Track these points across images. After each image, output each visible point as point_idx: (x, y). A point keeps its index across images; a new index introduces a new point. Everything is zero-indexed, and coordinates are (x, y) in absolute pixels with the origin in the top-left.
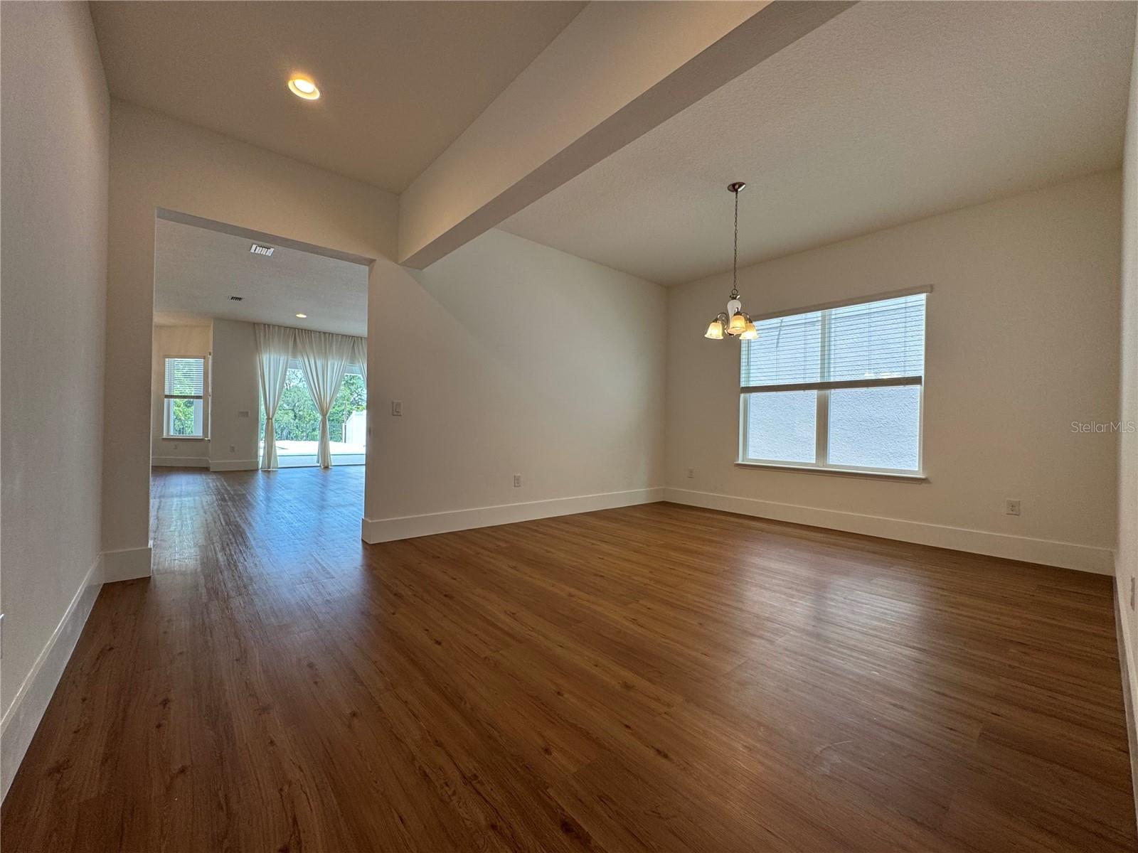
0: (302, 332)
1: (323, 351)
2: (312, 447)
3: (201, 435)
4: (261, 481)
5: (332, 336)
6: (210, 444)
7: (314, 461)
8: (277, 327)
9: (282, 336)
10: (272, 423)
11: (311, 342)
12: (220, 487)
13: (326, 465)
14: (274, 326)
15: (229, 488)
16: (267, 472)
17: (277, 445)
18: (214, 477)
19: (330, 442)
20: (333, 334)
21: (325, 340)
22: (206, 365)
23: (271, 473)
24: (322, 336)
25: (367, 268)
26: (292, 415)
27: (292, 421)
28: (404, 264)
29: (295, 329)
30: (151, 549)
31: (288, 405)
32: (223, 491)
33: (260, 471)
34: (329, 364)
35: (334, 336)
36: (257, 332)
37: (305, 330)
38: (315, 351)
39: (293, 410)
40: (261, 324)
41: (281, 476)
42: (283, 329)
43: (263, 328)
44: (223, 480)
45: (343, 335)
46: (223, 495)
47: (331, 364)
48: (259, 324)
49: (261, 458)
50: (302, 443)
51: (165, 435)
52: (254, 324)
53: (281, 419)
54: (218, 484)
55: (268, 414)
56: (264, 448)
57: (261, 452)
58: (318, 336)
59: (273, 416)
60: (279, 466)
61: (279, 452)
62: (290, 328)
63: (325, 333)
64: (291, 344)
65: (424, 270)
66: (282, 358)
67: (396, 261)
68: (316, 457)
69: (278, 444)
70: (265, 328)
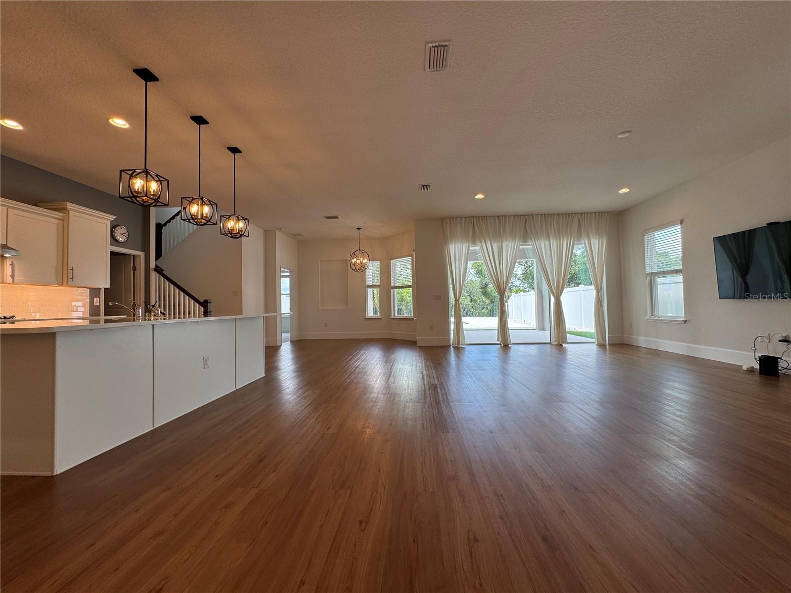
0: (479, 219)
1: (498, 234)
2: (493, 322)
3: (412, 315)
4: (452, 358)
5: (505, 218)
6: (418, 323)
7: (495, 339)
8: (459, 218)
9: (463, 226)
10: (458, 305)
11: (487, 227)
13: (506, 343)
14: (456, 217)
16: (457, 348)
17: (463, 321)
20: (505, 216)
21: (499, 222)
22: (412, 263)
23: (460, 350)
24: (497, 219)
26: (469, 299)
27: (470, 303)
29: (473, 217)
31: (467, 293)
33: (452, 349)
34: (504, 245)
35: (507, 217)
36: (444, 225)
37: (482, 217)
38: (491, 235)
39: (470, 296)
42: (464, 219)
43: (448, 221)
45: (515, 216)
47: (506, 246)
48: (446, 218)
49: (452, 334)
50: (485, 319)
51: (392, 317)
52: (442, 218)
53: (463, 302)
55: (455, 297)
56: (454, 323)
57: (452, 329)
58: (493, 220)
59: (459, 298)
60: (467, 343)
61: (465, 327)
62: (470, 217)
63: (498, 217)
64: (471, 230)
66: (464, 246)
68: (497, 331)
69: (464, 319)
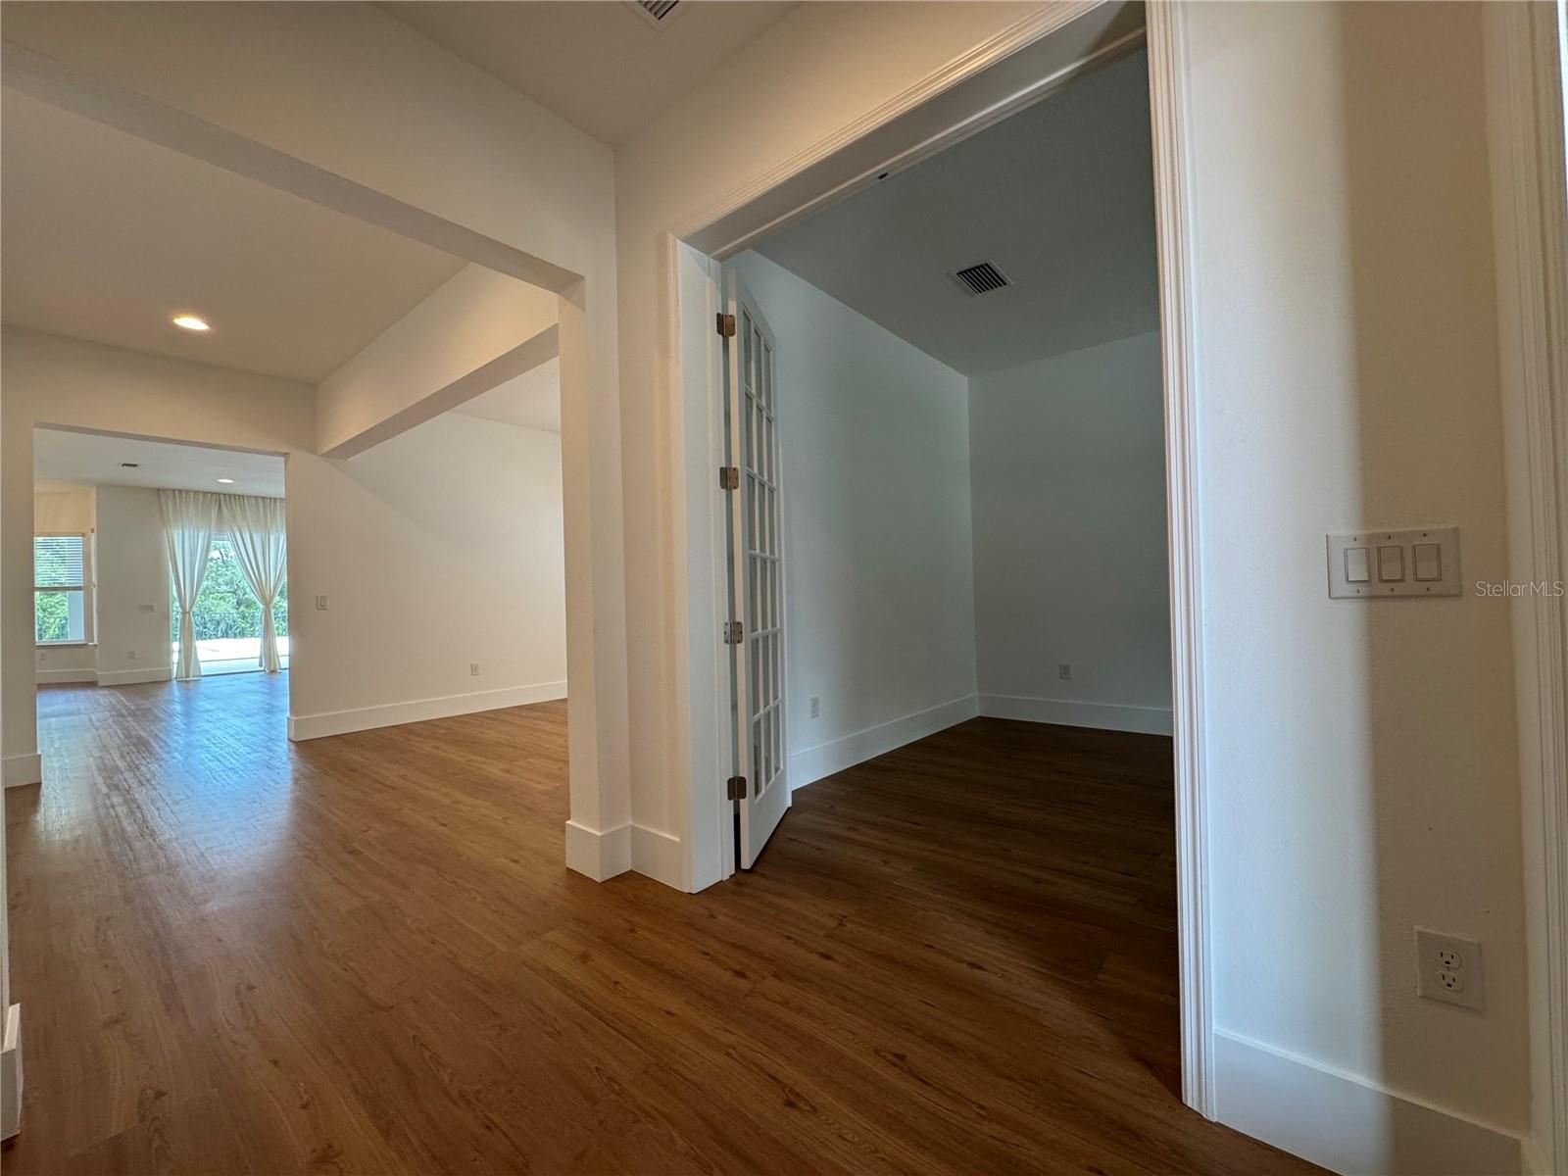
0: (230, 498)
1: (263, 521)
2: (253, 647)
3: (83, 638)
4: (175, 692)
5: (275, 502)
6: (97, 651)
7: (254, 664)
8: (192, 494)
9: (200, 506)
10: (190, 619)
11: (243, 510)
12: (115, 703)
13: (272, 668)
14: (187, 492)
15: (128, 704)
16: (185, 682)
18: (106, 692)
19: (277, 638)
20: (275, 499)
21: (264, 508)
22: (86, 545)
23: (191, 685)
24: (261, 503)
25: (283, 459)
26: (232, 600)
27: (233, 610)
28: (322, 456)
29: (219, 494)
30: (40, 756)
32: (119, 706)
33: (175, 682)
34: (272, 538)
35: (278, 501)
36: (163, 500)
37: (234, 496)
38: (251, 524)
39: (235, 593)
40: (168, 490)
41: (205, 686)
42: (201, 495)
43: (171, 495)
44: (118, 695)
46: (120, 711)
47: (275, 540)
48: (165, 490)
49: (175, 666)
51: (37, 642)
52: (158, 490)
54: (112, 700)
55: (183, 606)
56: (180, 651)
57: (175, 657)
58: (253, 502)
59: (191, 608)
60: (203, 674)
61: (202, 654)
62: (212, 496)
63: (263, 498)
64: (214, 512)
65: (349, 460)
66: (201, 534)
67: (315, 453)
68: (258, 658)
69: (200, 643)
70: (174, 497)
